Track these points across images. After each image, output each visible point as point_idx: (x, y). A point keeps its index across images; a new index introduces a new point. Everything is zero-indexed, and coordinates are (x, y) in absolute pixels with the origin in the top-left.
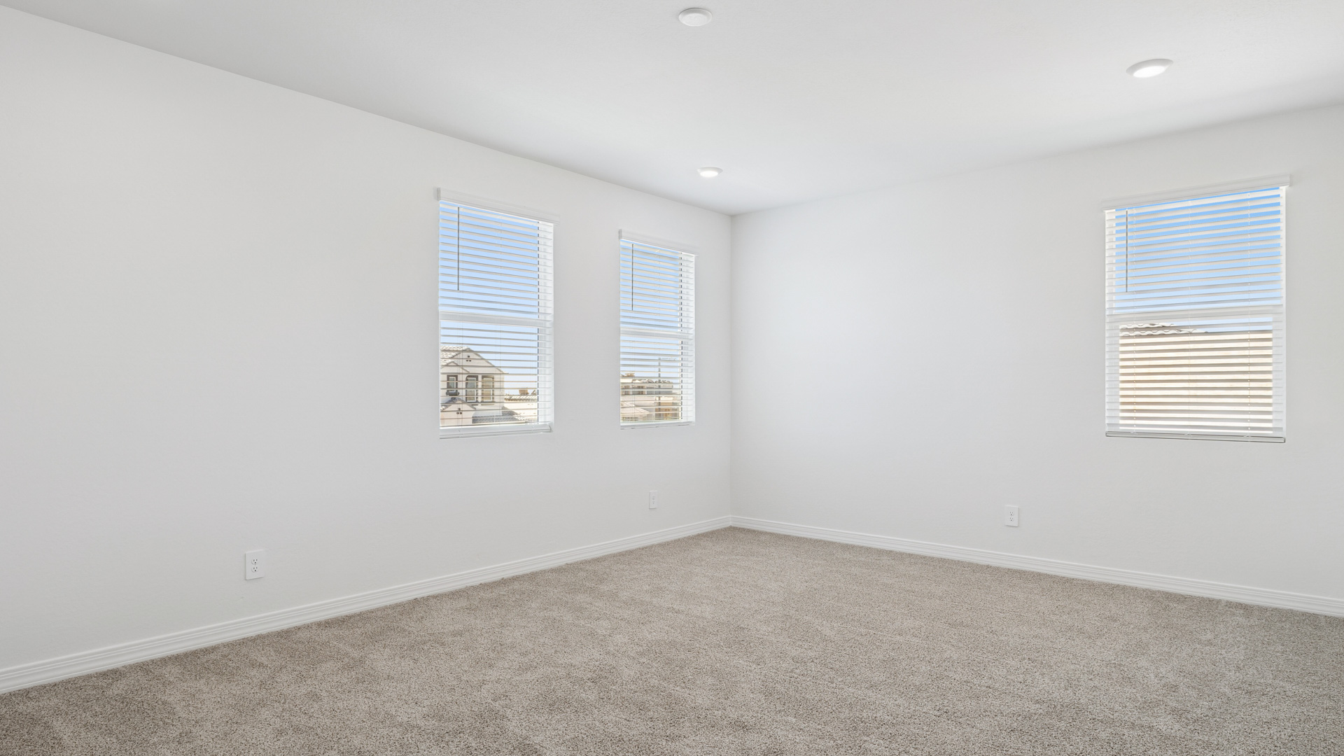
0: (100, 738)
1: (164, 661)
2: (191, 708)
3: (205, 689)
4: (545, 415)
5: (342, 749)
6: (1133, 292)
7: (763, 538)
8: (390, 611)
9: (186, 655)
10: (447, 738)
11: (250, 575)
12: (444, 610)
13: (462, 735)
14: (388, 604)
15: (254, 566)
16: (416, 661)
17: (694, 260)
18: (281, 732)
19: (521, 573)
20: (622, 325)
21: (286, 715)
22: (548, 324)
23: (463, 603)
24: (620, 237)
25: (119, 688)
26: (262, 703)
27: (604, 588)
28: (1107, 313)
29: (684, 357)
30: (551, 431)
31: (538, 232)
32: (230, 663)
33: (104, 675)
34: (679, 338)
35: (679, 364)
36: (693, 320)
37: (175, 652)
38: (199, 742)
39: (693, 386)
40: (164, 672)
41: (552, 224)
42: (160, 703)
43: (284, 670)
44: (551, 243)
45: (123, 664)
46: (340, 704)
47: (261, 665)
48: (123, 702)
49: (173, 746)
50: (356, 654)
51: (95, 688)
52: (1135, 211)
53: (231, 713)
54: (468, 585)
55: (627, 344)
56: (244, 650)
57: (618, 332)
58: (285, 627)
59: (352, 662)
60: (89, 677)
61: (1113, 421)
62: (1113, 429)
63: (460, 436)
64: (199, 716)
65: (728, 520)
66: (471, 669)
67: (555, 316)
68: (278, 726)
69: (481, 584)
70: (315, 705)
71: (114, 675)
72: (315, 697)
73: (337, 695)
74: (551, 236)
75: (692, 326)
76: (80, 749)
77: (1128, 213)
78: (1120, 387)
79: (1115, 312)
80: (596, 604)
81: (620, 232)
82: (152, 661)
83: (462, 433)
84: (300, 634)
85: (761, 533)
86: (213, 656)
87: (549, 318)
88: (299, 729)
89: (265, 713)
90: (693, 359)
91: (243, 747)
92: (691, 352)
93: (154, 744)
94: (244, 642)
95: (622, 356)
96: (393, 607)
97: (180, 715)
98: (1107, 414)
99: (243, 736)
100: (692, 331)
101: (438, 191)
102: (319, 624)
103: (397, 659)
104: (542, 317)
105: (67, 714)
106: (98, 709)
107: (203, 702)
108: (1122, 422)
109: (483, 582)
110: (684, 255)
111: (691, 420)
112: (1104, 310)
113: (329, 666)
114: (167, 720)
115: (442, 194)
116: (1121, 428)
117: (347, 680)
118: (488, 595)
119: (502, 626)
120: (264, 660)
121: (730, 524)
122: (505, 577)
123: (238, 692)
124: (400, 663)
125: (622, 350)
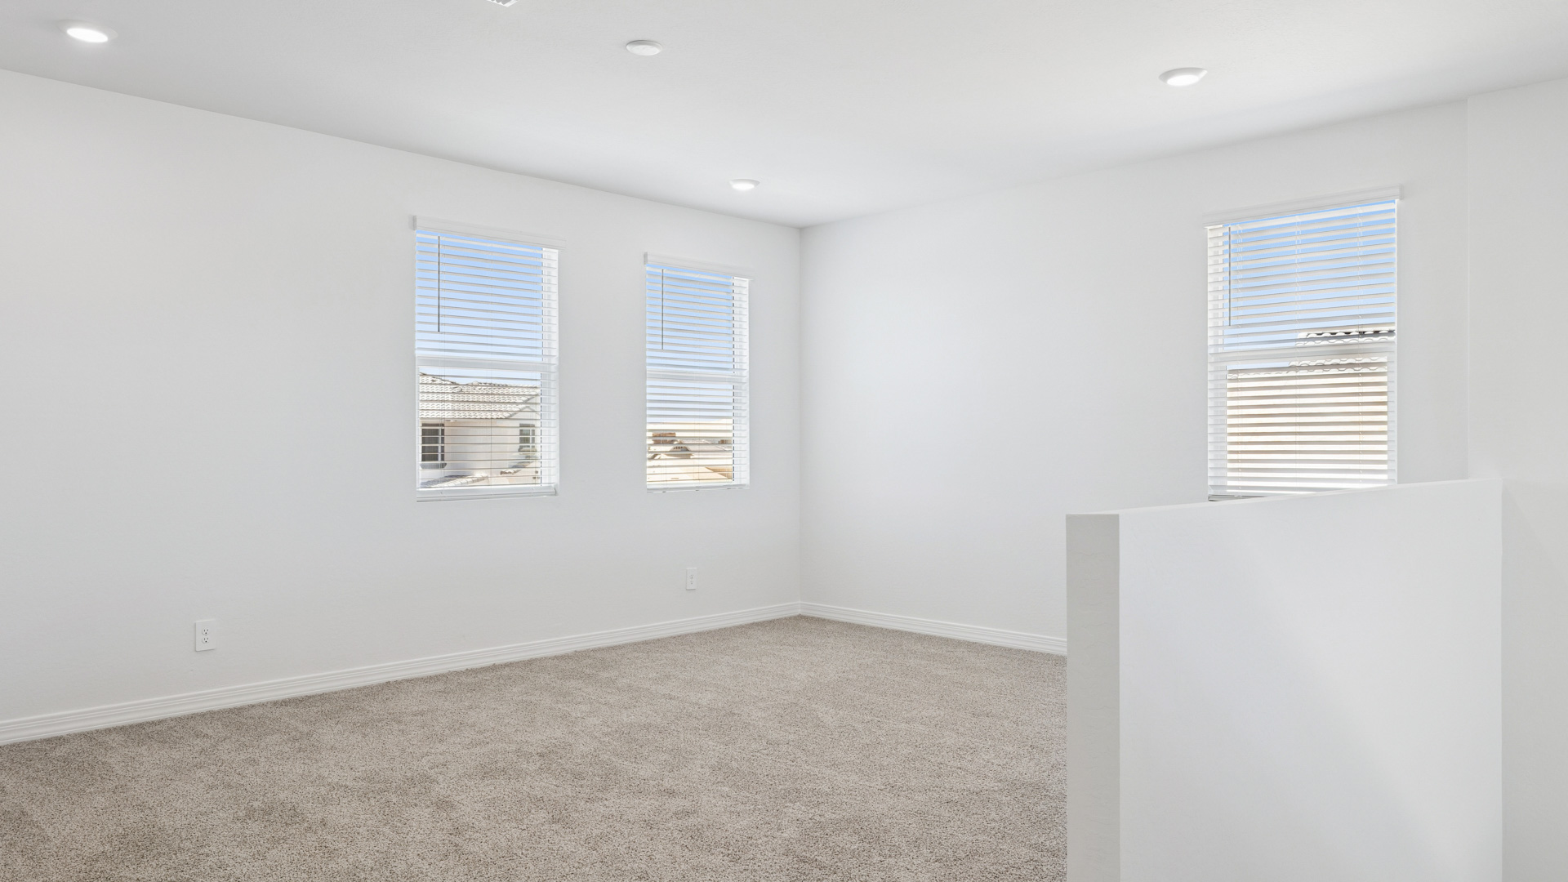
0: (40, 787)
1: (109, 731)
2: (129, 768)
3: (145, 753)
4: (550, 475)
5: (266, 800)
6: (1238, 326)
7: (829, 627)
8: (355, 692)
9: (131, 726)
10: (371, 795)
11: (201, 647)
12: (414, 693)
13: (386, 793)
14: (355, 686)
15: (204, 637)
16: (364, 736)
17: (747, 286)
18: (211, 787)
19: (517, 660)
20: (648, 368)
21: (220, 775)
22: (553, 369)
23: (439, 686)
24: (645, 262)
25: (60, 752)
26: (199, 766)
27: (604, 675)
28: (1211, 350)
29: (735, 405)
30: (556, 493)
31: (542, 260)
32: (174, 734)
33: (48, 741)
34: (729, 381)
35: (731, 414)
36: (746, 360)
37: (120, 724)
38: (133, 793)
39: (746, 440)
40: (108, 739)
41: (557, 251)
42: (100, 763)
43: (227, 741)
44: (555, 273)
45: (68, 732)
46: (276, 768)
47: (206, 736)
48: (64, 762)
49: (107, 795)
50: (305, 729)
51: (38, 750)
52: (1240, 228)
53: (167, 772)
54: (452, 670)
55: (654, 389)
56: (192, 723)
57: (644, 376)
58: (238, 705)
59: (298, 735)
60: (34, 742)
61: (1219, 483)
62: (1219, 492)
63: (442, 498)
64: (136, 774)
65: (797, 607)
66: (419, 744)
67: (560, 359)
68: (210, 783)
69: (467, 669)
70: (251, 768)
71: (60, 740)
72: (254, 762)
73: (276, 761)
74: (555, 265)
75: (746, 366)
76: (22, 794)
77: (1232, 230)
78: (1228, 441)
79: (1220, 350)
80: (586, 690)
81: (645, 255)
82: (97, 731)
83: (445, 495)
84: (253, 711)
85: (830, 622)
86: (158, 728)
87: (554, 361)
88: (229, 785)
89: (201, 773)
90: (746, 407)
91: (173, 797)
92: (745, 399)
93: (90, 793)
94: (193, 717)
95: (649, 405)
96: (359, 689)
97: (118, 772)
98: (1210, 474)
99: (174, 789)
100: (746, 373)
101: (414, 219)
102: (275, 703)
103: (347, 734)
104: (546, 360)
105: (10, 769)
106: (39, 767)
107: (141, 764)
108: (1230, 483)
109: (469, 667)
110: (737, 281)
111: (743, 483)
112: (1206, 347)
113: (276, 737)
114: (104, 776)
115: (419, 222)
116: (1228, 491)
117: (289, 749)
118: (470, 680)
119: (470, 707)
120: (210, 732)
121: (799, 611)
122: (497, 663)
123: (178, 757)
124: (348, 737)
125: (649, 397)
